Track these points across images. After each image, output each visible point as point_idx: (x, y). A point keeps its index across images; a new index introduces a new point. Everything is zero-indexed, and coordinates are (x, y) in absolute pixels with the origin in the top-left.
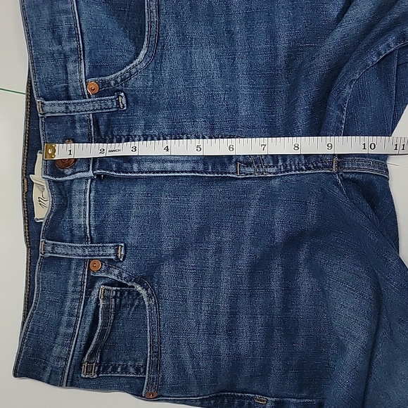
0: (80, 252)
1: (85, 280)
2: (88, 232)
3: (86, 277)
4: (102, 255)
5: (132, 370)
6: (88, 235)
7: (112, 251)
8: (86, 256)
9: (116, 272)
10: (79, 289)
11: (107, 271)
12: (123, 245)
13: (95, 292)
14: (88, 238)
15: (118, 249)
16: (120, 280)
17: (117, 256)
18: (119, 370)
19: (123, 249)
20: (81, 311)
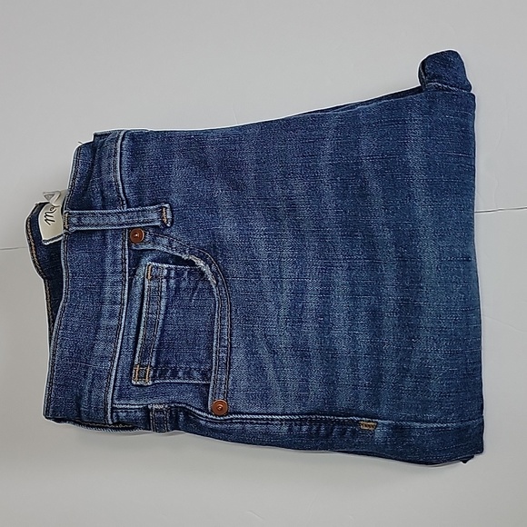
0: (114, 220)
1: (127, 256)
2: (121, 191)
3: (127, 252)
4: (143, 223)
5: (195, 374)
6: (122, 195)
7: (155, 216)
8: (122, 225)
9: (165, 241)
10: (120, 268)
11: (153, 241)
12: (167, 205)
13: (141, 271)
14: (122, 201)
15: (162, 212)
16: (170, 252)
17: (162, 222)
18: (180, 374)
19: (168, 211)
20: (126, 296)
